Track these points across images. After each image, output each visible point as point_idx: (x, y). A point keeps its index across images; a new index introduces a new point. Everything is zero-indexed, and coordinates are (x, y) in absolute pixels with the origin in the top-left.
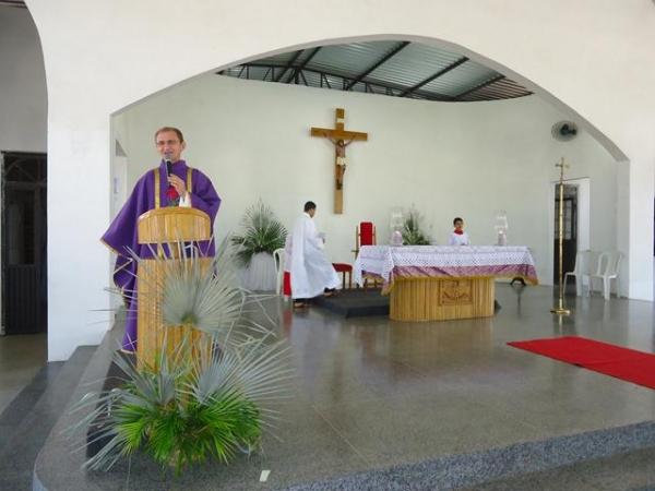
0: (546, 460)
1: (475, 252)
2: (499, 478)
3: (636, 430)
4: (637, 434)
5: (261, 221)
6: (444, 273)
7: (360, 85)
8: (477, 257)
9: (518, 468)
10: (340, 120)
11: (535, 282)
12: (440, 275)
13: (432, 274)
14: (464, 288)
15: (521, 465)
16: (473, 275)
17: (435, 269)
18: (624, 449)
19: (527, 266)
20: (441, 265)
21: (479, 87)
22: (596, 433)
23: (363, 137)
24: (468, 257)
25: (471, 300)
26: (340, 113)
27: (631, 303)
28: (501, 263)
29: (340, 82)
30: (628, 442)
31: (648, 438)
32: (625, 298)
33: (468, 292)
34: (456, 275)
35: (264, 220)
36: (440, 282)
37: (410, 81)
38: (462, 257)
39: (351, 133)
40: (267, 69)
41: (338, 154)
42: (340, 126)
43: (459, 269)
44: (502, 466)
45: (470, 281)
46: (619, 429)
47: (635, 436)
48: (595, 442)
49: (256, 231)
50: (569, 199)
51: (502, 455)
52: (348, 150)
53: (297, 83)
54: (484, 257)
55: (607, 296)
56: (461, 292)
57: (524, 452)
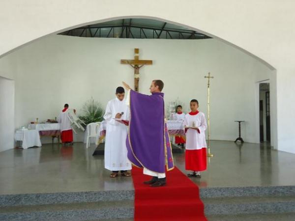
0: (37, 202)
2: (13, 206)
3: (85, 194)
4: (86, 196)
5: (92, 108)
9: (22, 203)
10: (137, 55)
15: (24, 202)
18: (77, 201)
22: (63, 193)
23: (150, 62)
26: (137, 51)
30: (81, 199)
31: (92, 198)
35: (93, 107)
39: (143, 61)
40: (110, 28)
41: (135, 73)
42: (137, 58)
44: (15, 202)
46: (75, 193)
47: (84, 196)
48: (62, 197)
49: (89, 113)
51: (15, 198)
52: (141, 71)
57: (26, 198)
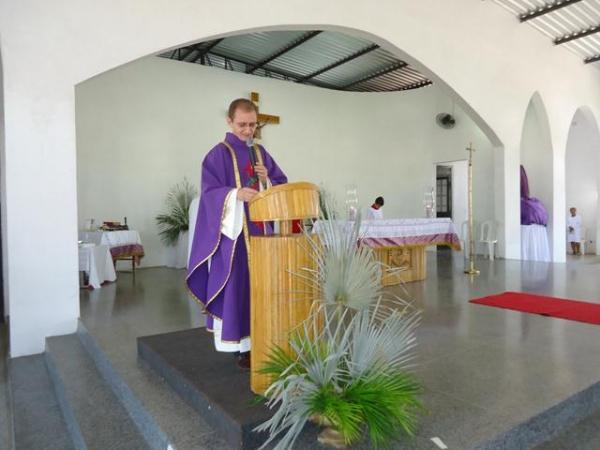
1: (415, 224)
5: (186, 200)
6: (393, 243)
7: (259, 70)
8: (417, 228)
11: (459, 248)
12: (391, 245)
13: (385, 244)
14: (406, 256)
16: (413, 244)
17: (387, 240)
19: (452, 235)
20: (391, 236)
21: (364, 80)
23: (275, 120)
24: (410, 228)
25: (411, 266)
26: (255, 97)
27: (507, 262)
28: (432, 233)
29: (243, 66)
32: (502, 259)
33: (408, 259)
34: (401, 244)
35: (188, 197)
36: (389, 251)
37: (305, 70)
38: (406, 229)
39: (265, 116)
43: (404, 240)
45: (410, 250)
49: (181, 210)
50: (444, 178)
52: (263, 132)
53: (203, 63)
54: (422, 228)
55: (492, 258)
56: (404, 259)
